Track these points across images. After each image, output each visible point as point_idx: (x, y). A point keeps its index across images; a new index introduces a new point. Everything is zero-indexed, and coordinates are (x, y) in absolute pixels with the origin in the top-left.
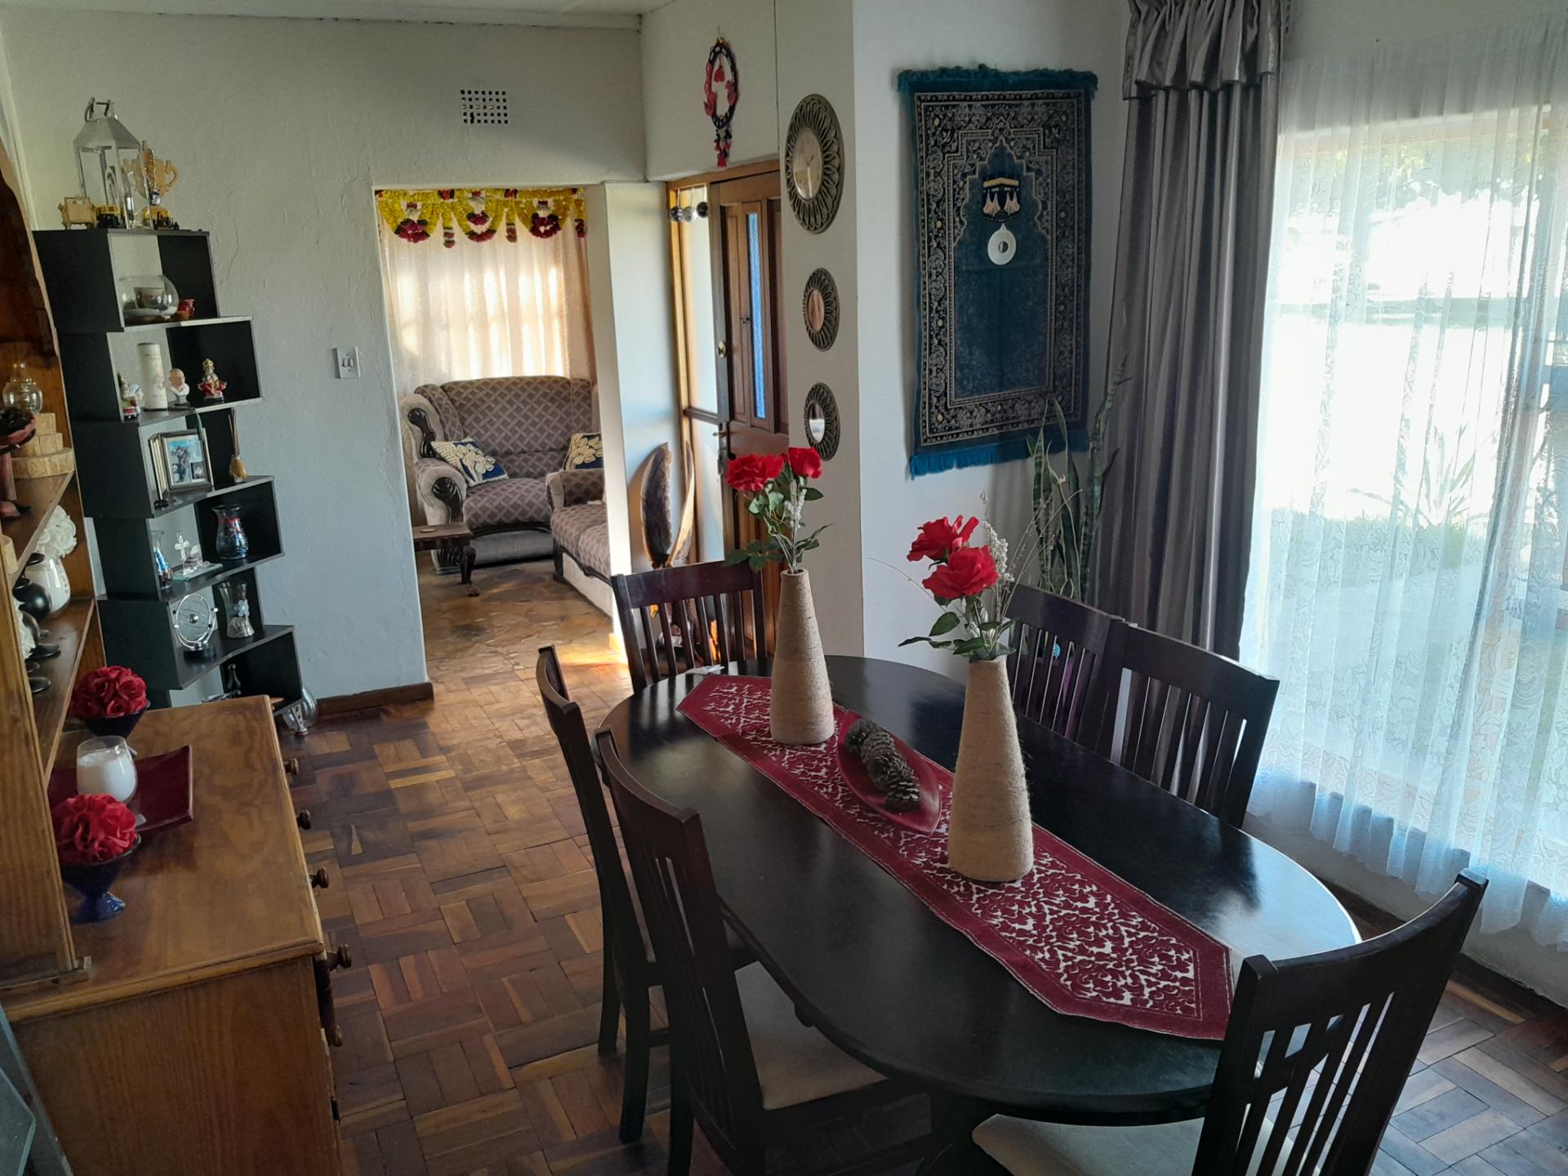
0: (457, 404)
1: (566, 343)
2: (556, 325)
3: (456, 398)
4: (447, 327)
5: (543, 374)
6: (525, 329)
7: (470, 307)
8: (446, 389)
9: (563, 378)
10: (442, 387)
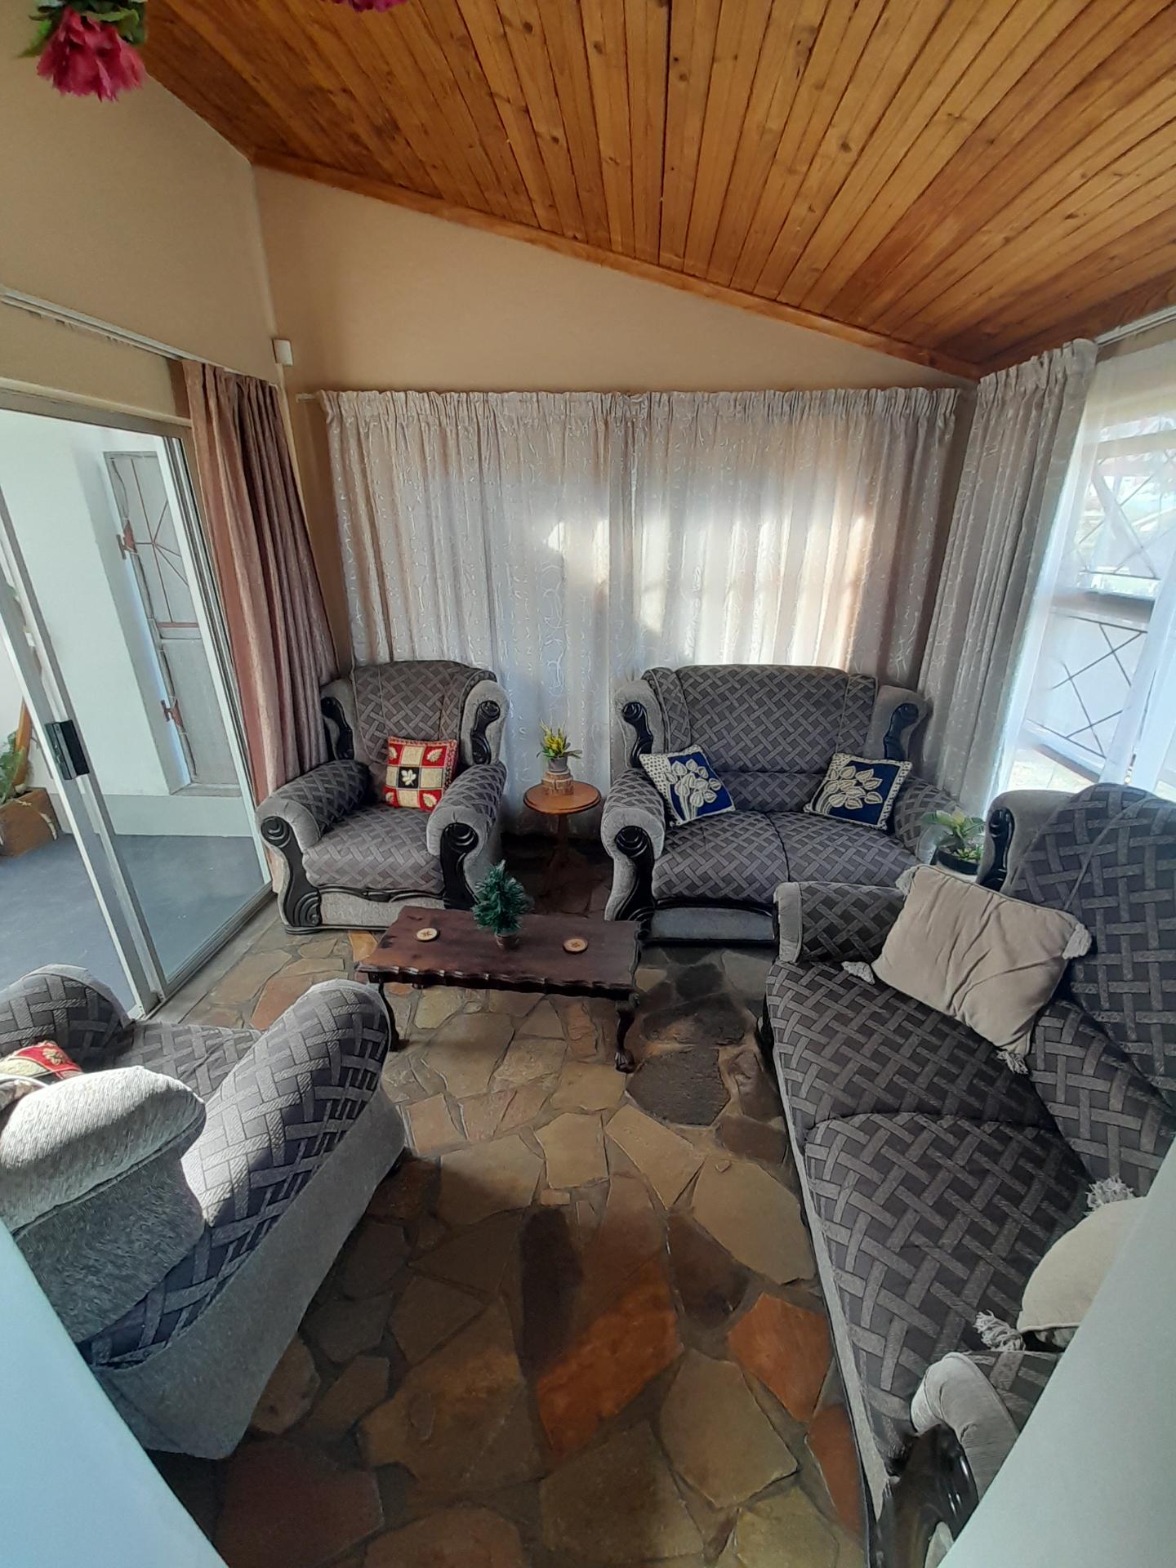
0: (690, 698)
1: (854, 625)
2: (847, 598)
3: (690, 690)
4: (699, 594)
5: (814, 664)
6: (803, 603)
7: (734, 570)
8: (682, 675)
9: (838, 672)
10: (678, 672)
